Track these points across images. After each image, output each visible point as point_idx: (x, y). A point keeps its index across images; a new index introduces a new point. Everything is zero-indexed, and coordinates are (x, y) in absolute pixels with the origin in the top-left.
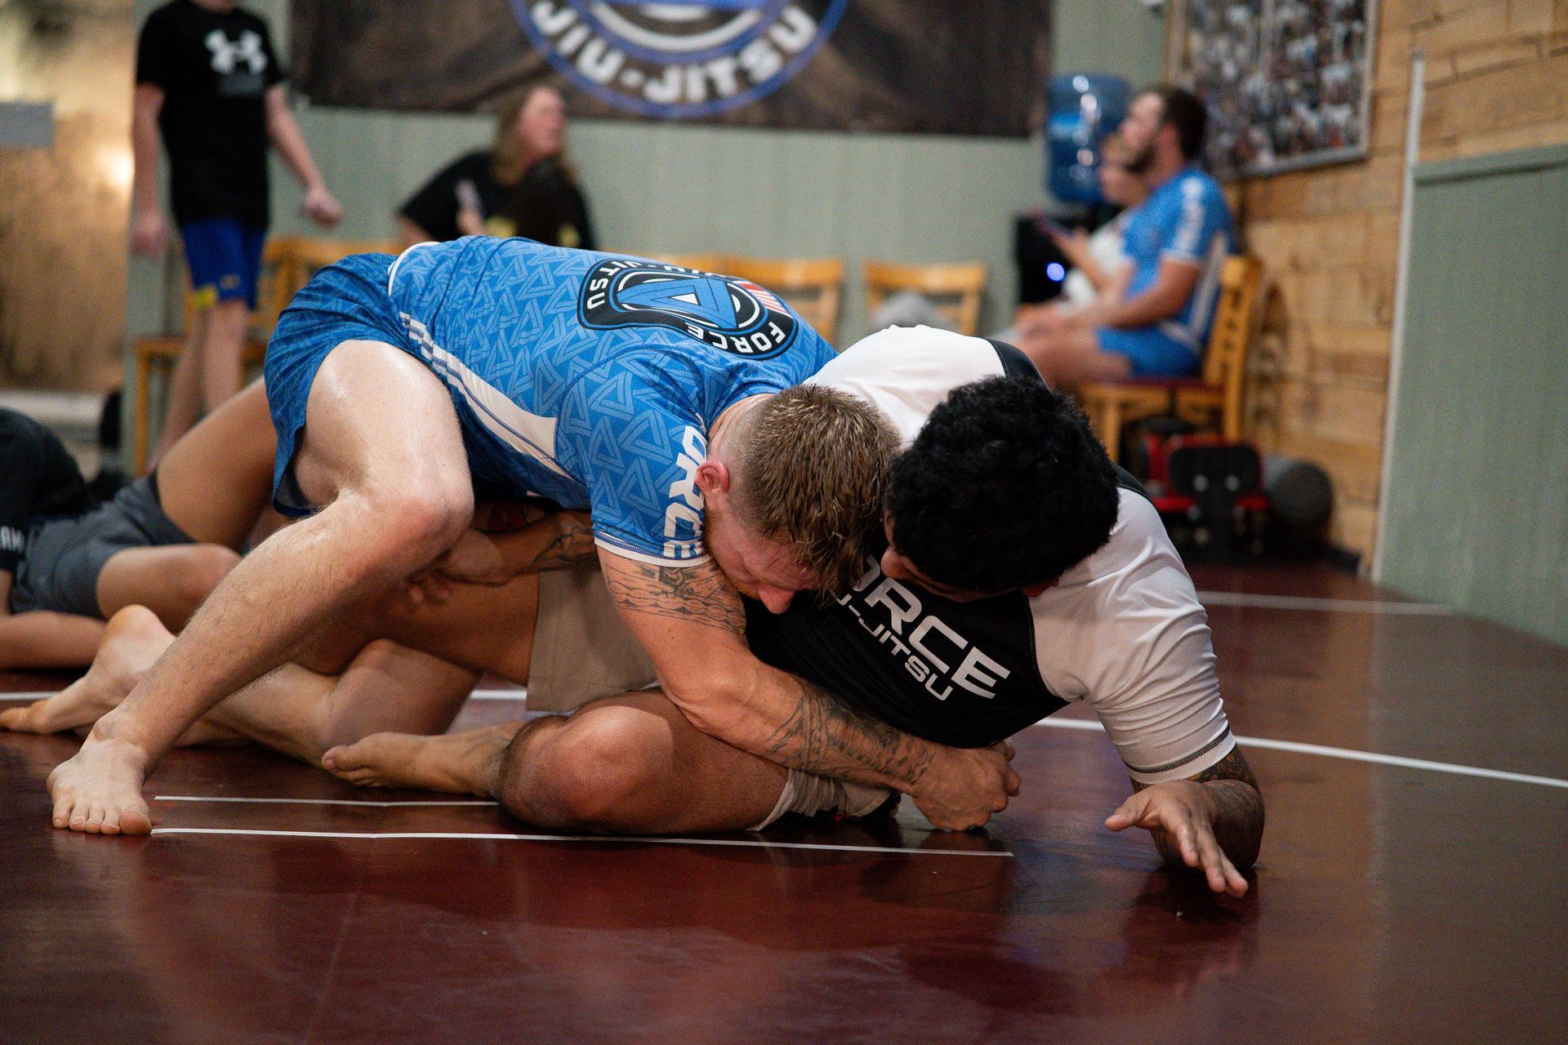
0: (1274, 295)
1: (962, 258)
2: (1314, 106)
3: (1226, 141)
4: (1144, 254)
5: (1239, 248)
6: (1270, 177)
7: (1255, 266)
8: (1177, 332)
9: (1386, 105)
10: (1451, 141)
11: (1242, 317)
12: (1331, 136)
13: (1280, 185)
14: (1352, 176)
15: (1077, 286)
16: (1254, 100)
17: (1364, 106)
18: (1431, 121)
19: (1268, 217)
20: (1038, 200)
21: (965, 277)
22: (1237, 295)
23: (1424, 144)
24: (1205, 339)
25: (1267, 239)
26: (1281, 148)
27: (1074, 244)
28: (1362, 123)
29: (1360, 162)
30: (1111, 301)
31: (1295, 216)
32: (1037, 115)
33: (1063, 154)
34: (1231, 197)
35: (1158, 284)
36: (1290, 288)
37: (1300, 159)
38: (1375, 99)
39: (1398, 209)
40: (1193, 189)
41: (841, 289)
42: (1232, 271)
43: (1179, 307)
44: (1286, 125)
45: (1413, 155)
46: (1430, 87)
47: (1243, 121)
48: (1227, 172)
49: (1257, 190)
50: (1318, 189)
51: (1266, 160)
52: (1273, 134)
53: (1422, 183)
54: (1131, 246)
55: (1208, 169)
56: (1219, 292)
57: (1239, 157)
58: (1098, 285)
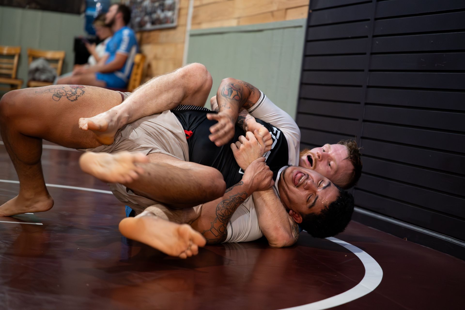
0: (149, 66)
1: (58, 49)
2: (163, 11)
3: (138, 20)
4: (112, 51)
5: (139, 51)
6: (150, 31)
7: (144, 57)
8: (120, 75)
9: (183, 12)
10: (199, 24)
11: (140, 71)
12: (167, 20)
13: (152, 34)
14: (172, 32)
15: (91, 60)
16: (146, 8)
17: (176, 11)
18: (194, 17)
19: (149, 43)
20: (82, 34)
21: (59, 55)
22: (138, 65)
23: (193, 24)
24: (129, 77)
25: (148, 49)
26: (153, 23)
27: (92, 48)
28: (175, 17)
29: (174, 28)
30: (101, 65)
31: (157, 43)
32: (83, 8)
33: (90, 20)
34: (138, 36)
35: (115, 60)
36: (154, 64)
37: (158, 26)
38: (180, 9)
39: (184, 42)
40: (126, 32)
41: (20, 56)
42: (138, 58)
43: (121, 68)
44: (155, 16)
45: (189, 27)
46: (195, 7)
47: (143, 14)
48: (137, 29)
49: (145, 35)
50: (163, 35)
51: (149, 26)
52: (151, 18)
53: (192, 35)
54: (108, 49)
55: (132, 27)
56: (133, 64)
57: (141, 24)
58: (98, 60)
